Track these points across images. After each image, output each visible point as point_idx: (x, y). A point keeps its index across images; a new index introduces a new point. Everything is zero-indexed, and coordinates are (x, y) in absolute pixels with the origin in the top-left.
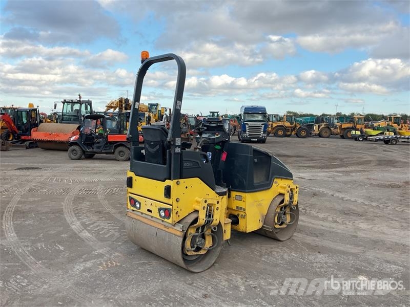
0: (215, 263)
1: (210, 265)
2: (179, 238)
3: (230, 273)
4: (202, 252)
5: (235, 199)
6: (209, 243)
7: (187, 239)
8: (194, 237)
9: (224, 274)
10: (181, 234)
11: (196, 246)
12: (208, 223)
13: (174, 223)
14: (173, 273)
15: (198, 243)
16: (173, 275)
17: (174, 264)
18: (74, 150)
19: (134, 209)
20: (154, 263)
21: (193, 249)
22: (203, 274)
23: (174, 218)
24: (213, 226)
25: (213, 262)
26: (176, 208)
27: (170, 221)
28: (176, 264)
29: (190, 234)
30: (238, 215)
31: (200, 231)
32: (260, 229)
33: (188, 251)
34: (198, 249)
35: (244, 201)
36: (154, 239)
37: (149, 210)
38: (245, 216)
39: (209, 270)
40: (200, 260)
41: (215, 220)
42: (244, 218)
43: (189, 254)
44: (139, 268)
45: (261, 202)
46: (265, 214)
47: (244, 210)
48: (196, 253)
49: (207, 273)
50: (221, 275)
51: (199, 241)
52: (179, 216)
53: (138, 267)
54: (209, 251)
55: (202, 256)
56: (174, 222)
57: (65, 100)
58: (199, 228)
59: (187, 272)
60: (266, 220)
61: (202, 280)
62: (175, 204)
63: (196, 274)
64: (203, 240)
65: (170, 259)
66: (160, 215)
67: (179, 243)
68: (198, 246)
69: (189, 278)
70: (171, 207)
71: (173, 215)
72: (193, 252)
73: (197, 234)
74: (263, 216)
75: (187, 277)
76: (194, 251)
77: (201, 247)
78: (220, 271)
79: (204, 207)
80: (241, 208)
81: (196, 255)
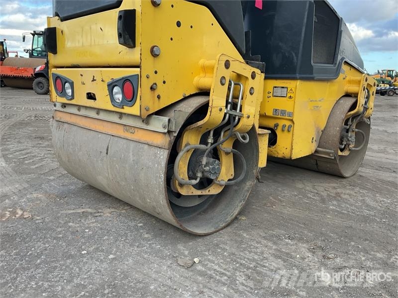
0: (240, 213)
1: (229, 219)
2: (158, 151)
3: (278, 237)
4: (213, 190)
5: (271, 95)
6: (228, 170)
7: (181, 154)
8: (196, 154)
9: (265, 238)
10: (165, 141)
11: (199, 175)
12: (230, 122)
13: (145, 114)
14: (146, 236)
15: (207, 168)
16: (147, 240)
17: (150, 217)
18: (41, 82)
19: (64, 100)
20: (108, 213)
21: (194, 182)
22: (215, 239)
23: (146, 101)
24: (240, 131)
25: (236, 212)
26: (152, 74)
27: (135, 110)
28: (154, 217)
29: (186, 145)
30: (277, 126)
31: (210, 140)
32: (312, 155)
33: (181, 185)
34: (206, 183)
35: (290, 97)
36: (102, 160)
37: (91, 96)
38: (290, 127)
39: (229, 229)
40: (206, 206)
41: (245, 116)
42: (289, 131)
43: (183, 192)
44: (71, 224)
45: (319, 104)
46: (322, 128)
47: (291, 114)
48: (199, 192)
49: (224, 237)
50: (257, 243)
51: (207, 164)
52: (159, 97)
53: (67, 222)
54: (226, 188)
55: (212, 199)
56: (147, 110)
57: (35, 32)
58: (209, 132)
59: (178, 235)
60: (322, 138)
61: (215, 253)
62: (148, 64)
63: (200, 240)
64: (217, 162)
65: (138, 202)
66: (112, 99)
67: (159, 164)
68: (206, 174)
69: (184, 248)
70: (136, 71)
71: (143, 91)
72: (193, 190)
73: (203, 147)
74: (318, 132)
75: (180, 247)
76: (194, 186)
77: (212, 177)
78: (254, 232)
79: (223, 78)
80: (283, 112)
81: (200, 196)
